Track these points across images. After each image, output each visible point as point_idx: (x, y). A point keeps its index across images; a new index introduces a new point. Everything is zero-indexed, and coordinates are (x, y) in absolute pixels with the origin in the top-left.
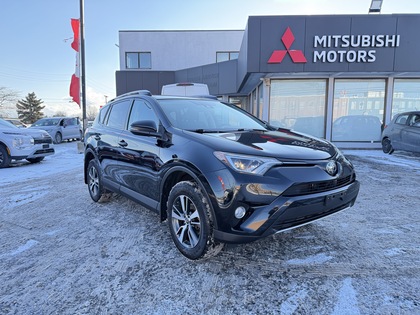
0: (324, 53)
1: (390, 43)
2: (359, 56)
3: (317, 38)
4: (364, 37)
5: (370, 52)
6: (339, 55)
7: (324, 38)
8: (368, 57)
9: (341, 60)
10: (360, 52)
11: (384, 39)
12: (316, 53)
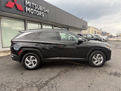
0: (29, 9)
1: (47, 11)
2: (40, 14)
3: (26, 1)
4: (40, 7)
5: (42, 13)
6: (34, 11)
7: (29, 2)
8: (42, 15)
9: (35, 14)
10: (40, 12)
11: (45, 9)
12: (27, 8)
